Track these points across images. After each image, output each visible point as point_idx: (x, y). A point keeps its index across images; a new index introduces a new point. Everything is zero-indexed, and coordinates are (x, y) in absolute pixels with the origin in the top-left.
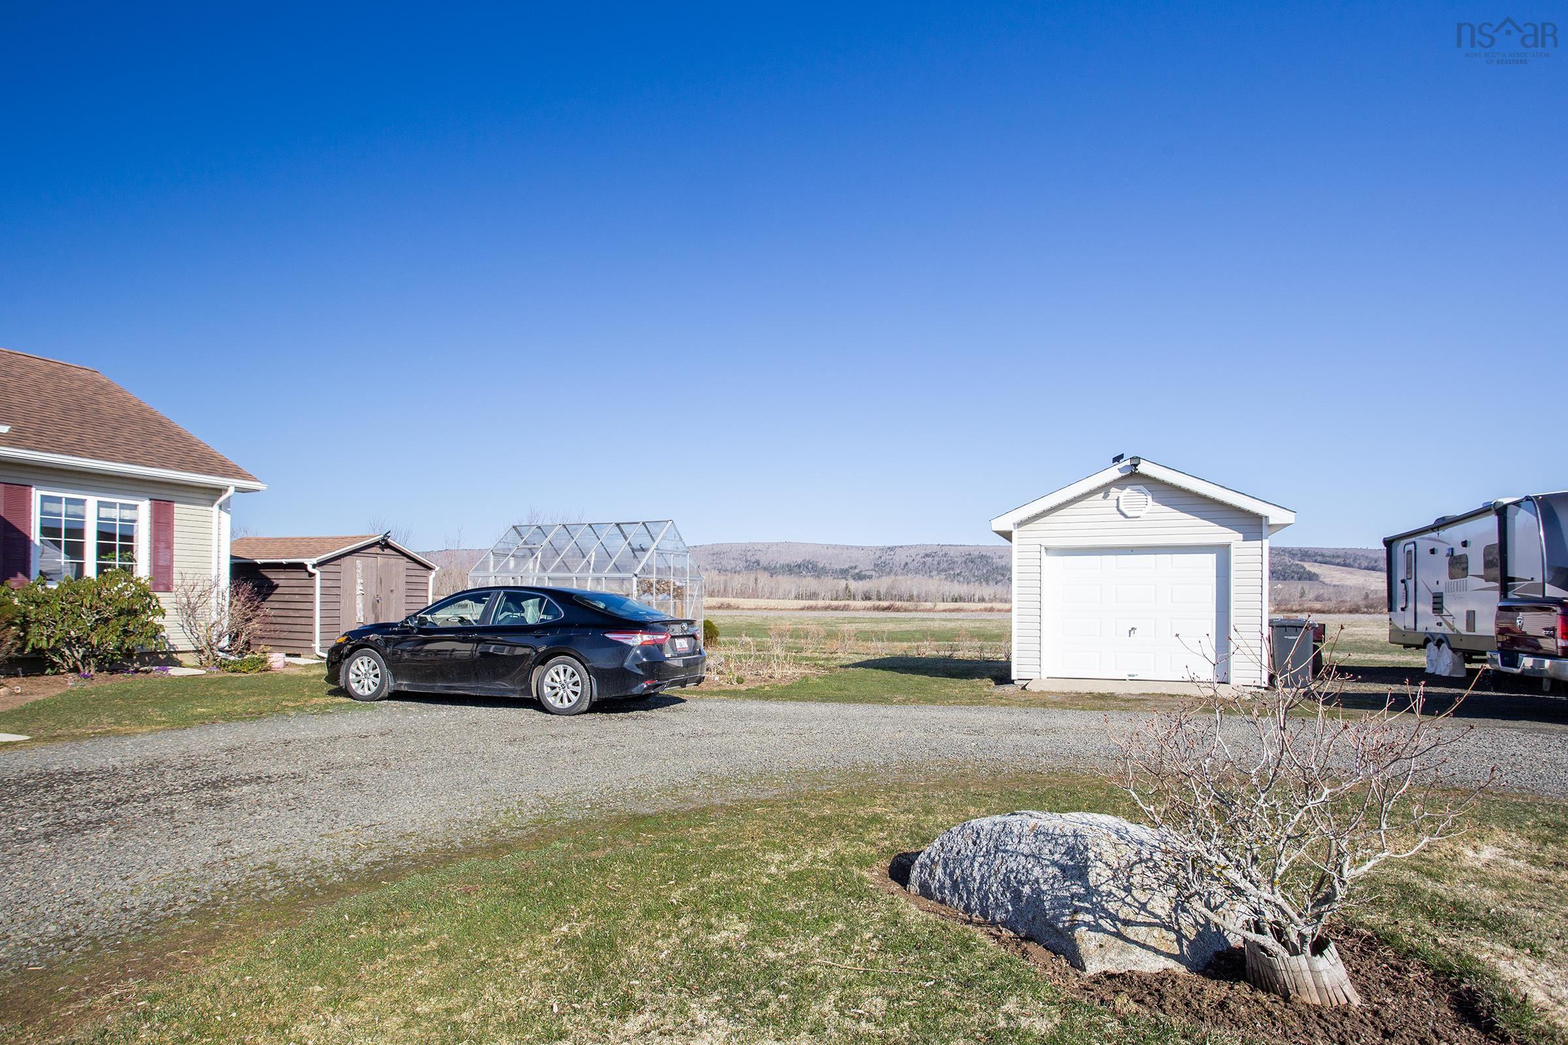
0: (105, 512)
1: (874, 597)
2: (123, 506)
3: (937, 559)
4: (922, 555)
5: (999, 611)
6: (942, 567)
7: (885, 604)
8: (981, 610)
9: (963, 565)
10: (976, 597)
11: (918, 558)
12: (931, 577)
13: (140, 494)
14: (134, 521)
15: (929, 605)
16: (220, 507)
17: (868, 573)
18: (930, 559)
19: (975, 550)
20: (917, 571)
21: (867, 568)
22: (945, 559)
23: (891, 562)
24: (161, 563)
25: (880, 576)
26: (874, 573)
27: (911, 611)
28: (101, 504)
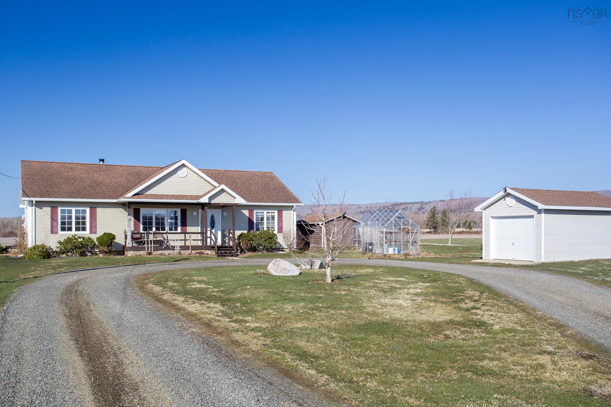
0: (268, 215)
2: (272, 213)
13: (275, 209)
14: (274, 216)
16: (293, 211)
24: (280, 226)
28: (267, 213)
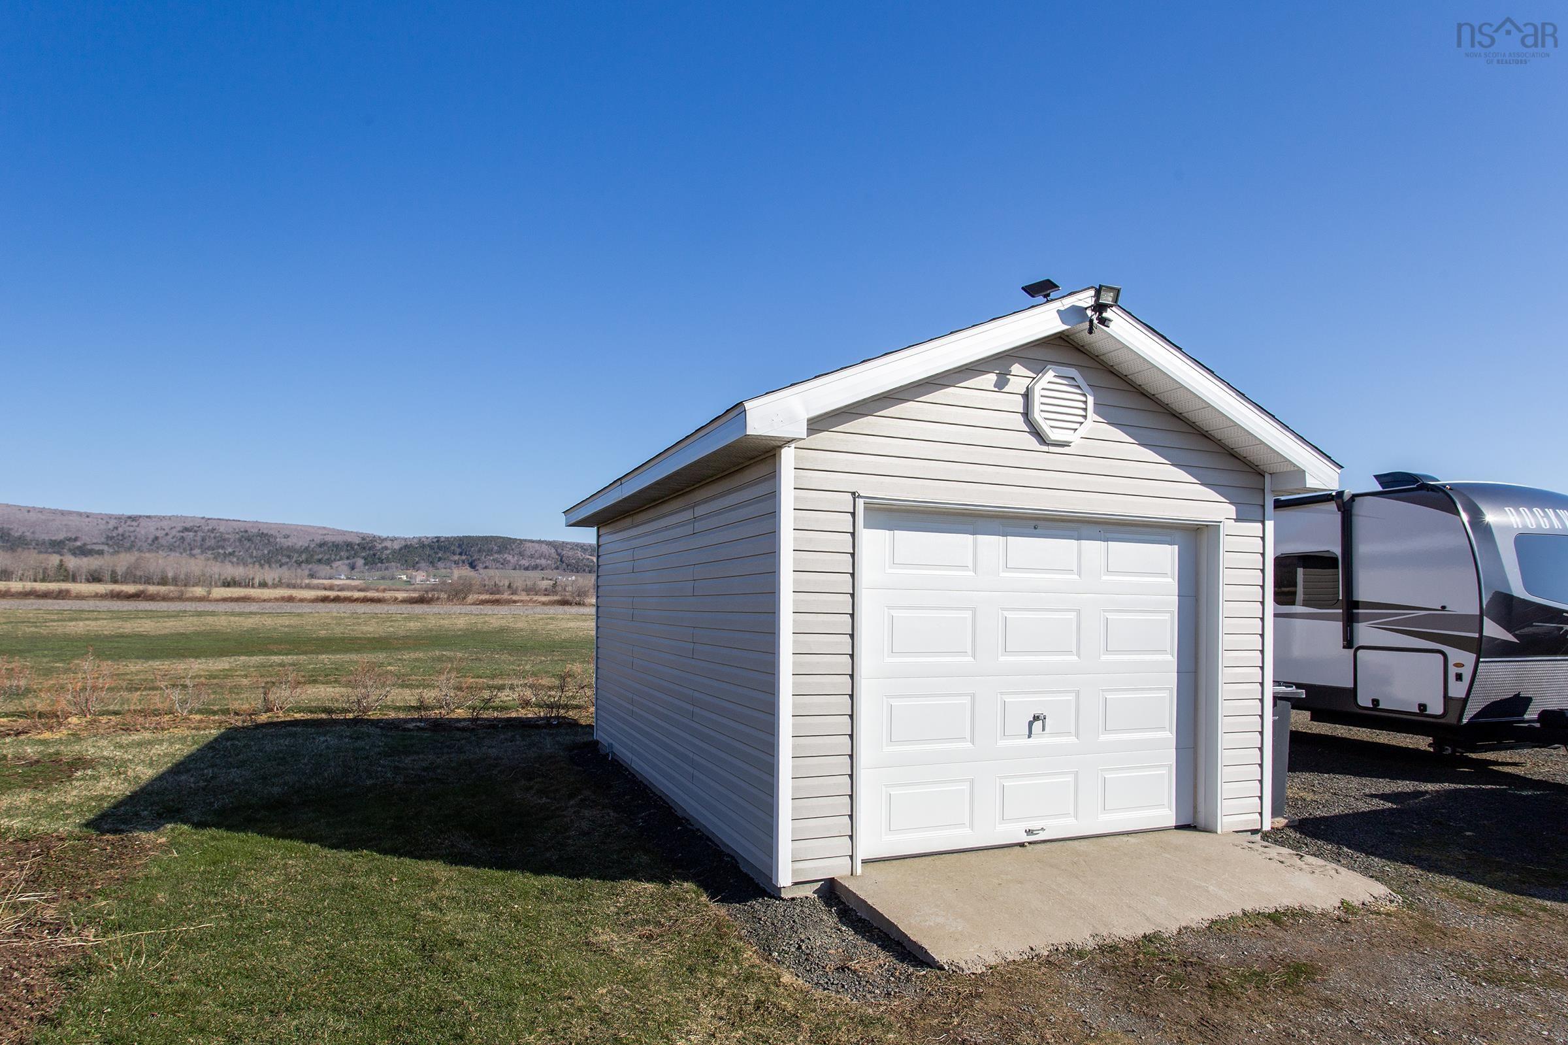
1: (107, 577)
3: (200, 534)
4: (179, 529)
5: (302, 600)
6: (208, 543)
7: (130, 588)
8: (276, 600)
9: (238, 544)
10: (257, 581)
11: (174, 532)
12: (193, 556)
15: (199, 591)
17: (97, 548)
18: (191, 534)
19: (253, 527)
20: (171, 548)
21: (95, 541)
22: (212, 535)
23: (131, 534)
25: (116, 552)
26: (106, 548)
27: (172, 599)
